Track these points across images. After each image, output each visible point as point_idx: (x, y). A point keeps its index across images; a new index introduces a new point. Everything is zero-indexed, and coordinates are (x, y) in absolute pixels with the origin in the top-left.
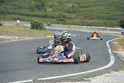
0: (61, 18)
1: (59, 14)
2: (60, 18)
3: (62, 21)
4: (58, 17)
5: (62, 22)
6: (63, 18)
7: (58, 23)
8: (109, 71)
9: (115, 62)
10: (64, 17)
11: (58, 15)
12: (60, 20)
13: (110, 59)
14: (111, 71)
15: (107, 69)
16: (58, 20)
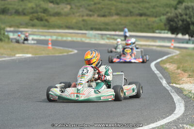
0: (39, 14)
1: (34, 6)
2: (36, 15)
3: (42, 20)
4: (32, 13)
5: (42, 23)
6: (43, 14)
7: (33, 26)
8: (181, 125)
9: (186, 107)
10: (45, 11)
11: (33, 8)
12: (37, 19)
13: (173, 101)
14: (185, 125)
15: (174, 121)
16: (31, 20)
